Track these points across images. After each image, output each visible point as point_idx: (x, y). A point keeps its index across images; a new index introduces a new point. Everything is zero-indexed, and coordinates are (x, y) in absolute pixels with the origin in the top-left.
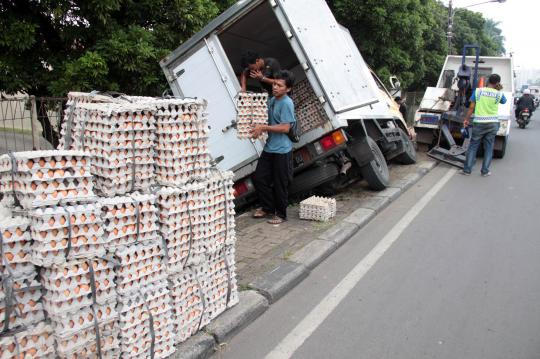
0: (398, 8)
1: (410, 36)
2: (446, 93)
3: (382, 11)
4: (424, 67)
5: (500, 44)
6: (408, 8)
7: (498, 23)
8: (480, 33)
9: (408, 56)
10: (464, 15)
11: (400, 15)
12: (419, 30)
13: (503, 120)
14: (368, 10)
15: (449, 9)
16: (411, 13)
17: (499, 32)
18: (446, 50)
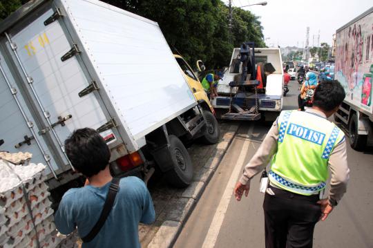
0: (195, 9)
1: (205, 31)
2: (236, 78)
3: (182, 11)
4: (213, 50)
5: (261, 32)
6: (203, 9)
7: (258, 17)
8: (249, 25)
9: (202, 43)
10: (239, 12)
11: (197, 14)
12: (212, 26)
13: (278, 100)
14: (170, 10)
15: (230, 8)
16: (206, 13)
17: (259, 23)
18: (228, 37)
